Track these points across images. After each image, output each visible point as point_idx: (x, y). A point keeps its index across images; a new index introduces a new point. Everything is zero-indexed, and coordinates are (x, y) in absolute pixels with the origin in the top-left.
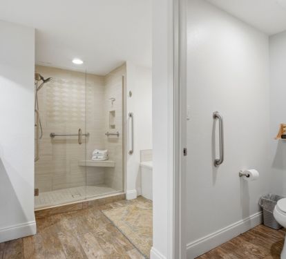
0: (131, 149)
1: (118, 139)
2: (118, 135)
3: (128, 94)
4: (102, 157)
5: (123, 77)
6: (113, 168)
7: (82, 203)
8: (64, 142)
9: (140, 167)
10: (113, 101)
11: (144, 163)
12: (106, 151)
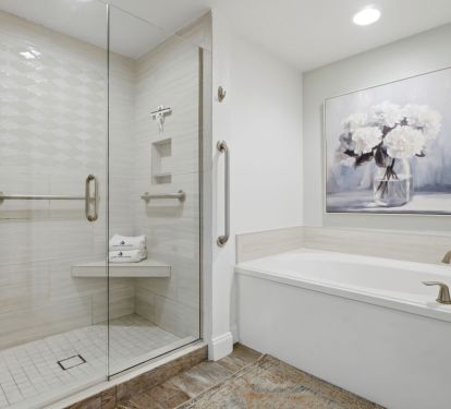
0: (223, 234)
1: (181, 208)
2: (182, 198)
3: (215, 94)
4: (134, 254)
5: (201, 51)
6: (164, 280)
7: (100, 395)
8: (27, 216)
9: (236, 274)
10: (165, 114)
11: (244, 266)
12: (142, 238)
